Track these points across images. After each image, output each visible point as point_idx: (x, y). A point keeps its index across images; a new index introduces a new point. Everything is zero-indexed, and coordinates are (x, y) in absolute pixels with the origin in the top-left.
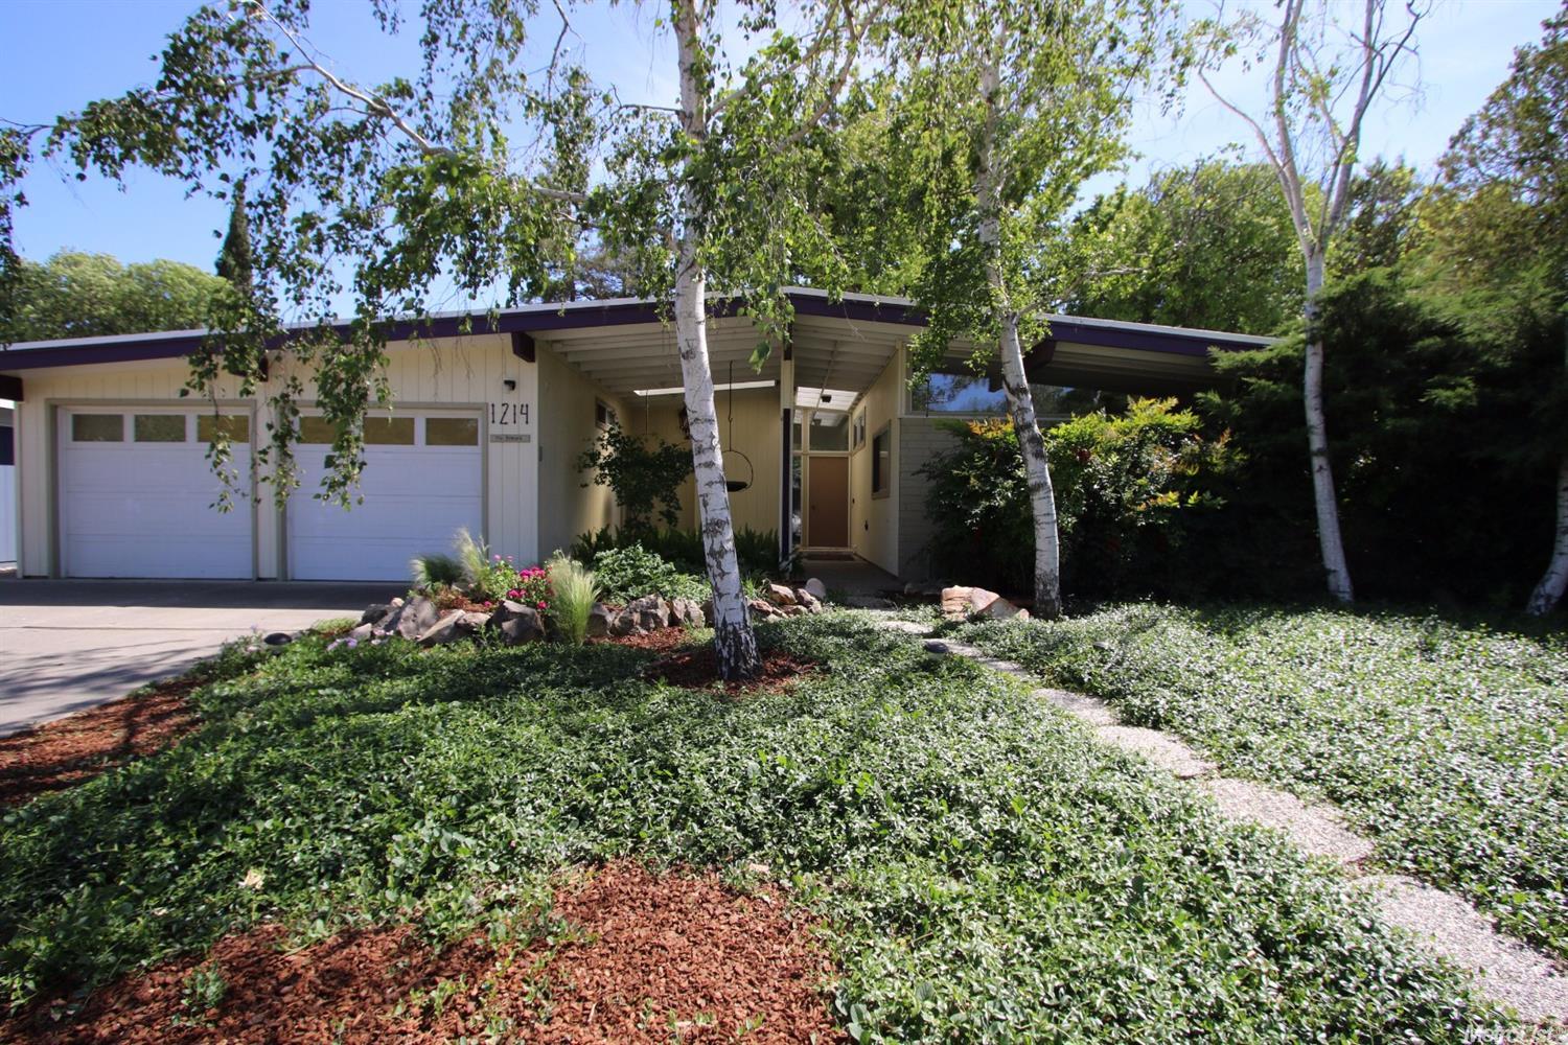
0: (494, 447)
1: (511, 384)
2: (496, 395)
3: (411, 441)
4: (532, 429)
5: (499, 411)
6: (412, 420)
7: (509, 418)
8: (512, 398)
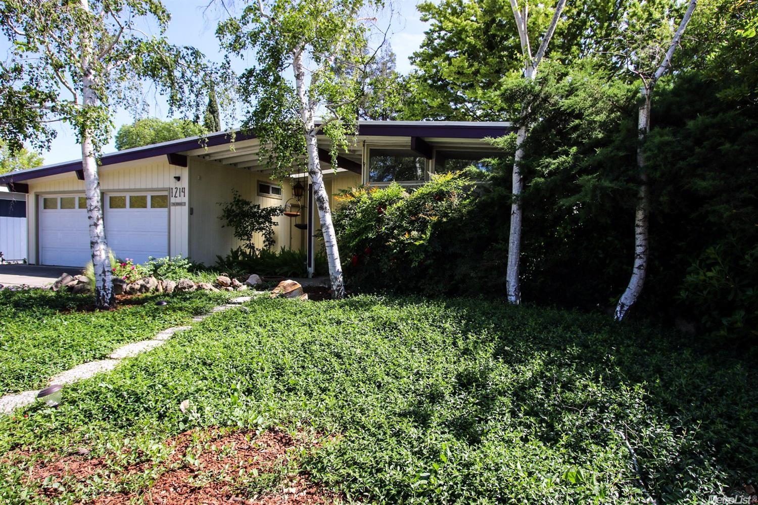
0: (172, 208)
1: (178, 179)
2: (173, 184)
3: (145, 207)
4: (186, 200)
5: (174, 191)
6: (146, 196)
7: (178, 195)
8: (179, 185)
